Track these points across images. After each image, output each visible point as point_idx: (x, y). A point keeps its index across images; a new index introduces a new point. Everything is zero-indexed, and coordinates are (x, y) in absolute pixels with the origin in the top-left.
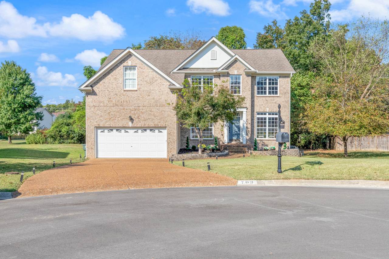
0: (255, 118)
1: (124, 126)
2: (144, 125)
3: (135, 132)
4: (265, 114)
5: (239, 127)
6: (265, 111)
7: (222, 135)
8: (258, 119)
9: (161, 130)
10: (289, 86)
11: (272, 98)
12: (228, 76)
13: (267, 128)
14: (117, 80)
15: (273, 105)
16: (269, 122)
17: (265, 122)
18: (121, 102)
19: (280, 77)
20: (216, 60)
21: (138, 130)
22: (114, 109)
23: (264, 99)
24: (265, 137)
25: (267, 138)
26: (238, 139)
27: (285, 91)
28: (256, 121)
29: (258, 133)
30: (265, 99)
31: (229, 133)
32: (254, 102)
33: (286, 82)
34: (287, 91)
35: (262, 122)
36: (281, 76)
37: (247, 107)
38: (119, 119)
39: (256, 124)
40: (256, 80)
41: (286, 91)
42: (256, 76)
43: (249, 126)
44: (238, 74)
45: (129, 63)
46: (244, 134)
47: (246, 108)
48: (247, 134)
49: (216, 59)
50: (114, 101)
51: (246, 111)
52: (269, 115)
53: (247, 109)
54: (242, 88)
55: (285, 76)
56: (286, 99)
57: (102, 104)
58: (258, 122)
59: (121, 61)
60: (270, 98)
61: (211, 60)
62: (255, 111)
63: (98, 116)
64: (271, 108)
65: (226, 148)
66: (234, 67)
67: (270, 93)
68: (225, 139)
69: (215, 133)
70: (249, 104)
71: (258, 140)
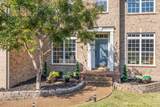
0: (125, 40)
4: (138, 36)
5: (106, 52)
6: (138, 32)
8: (130, 41)
13: (140, 52)
15: (147, 24)
16: (143, 45)
17: (138, 45)
24: (138, 63)
25: (140, 64)
26: (106, 65)
28: (126, 43)
29: (129, 58)
30: (138, 17)
31: (96, 58)
32: (124, 22)
39: (126, 48)
43: (118, 51)
46: (111, 59)
47: (114, 28)
48: (115, 60)
52: (142, 36)
58: (129, 45)
60: (144, 15)
62: (126, 32)
64: (145, 28)
65: (88, 75)
67: (143, 10)
68: (88, 66)
69: (79, 59)
70: (117, 23)
71: (129, 66)
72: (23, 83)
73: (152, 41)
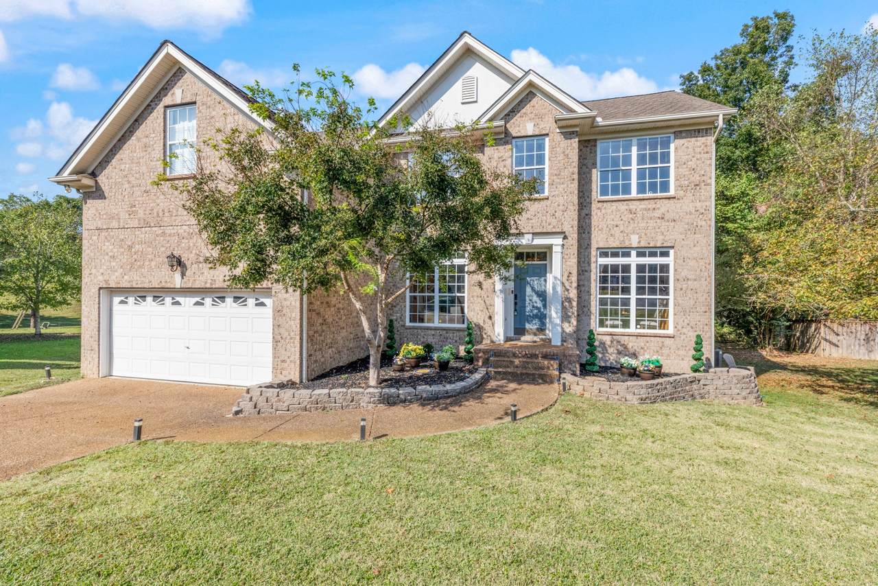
0: (593, 265)
1: (163, 285)
2: (211, 284)
3: (197, 304)
4: (628, 255)
5: (542, 295)
6: (627, 244)
7: (490, 318)
8: (605, 268)
9: (262, 300)
10: (708, 162)
11: (651, 205)
12: (506, 143)
13: (633, 296)
14: (149, 150)
15: (652, 224)
16: (640, 280)
17: (627, 280)
18: (158, 214)
19: (678, 135)
20: (476, 102)
21: (203, 299)
22: (142, 235)
23: (623, 207)
24: (626, 324)
25: (633, 329)
26: (542, 330)
27: (696, 178)
28: (595, 275)
29: (603, 313)
30: (627, 207)
31: (515, 310)
32: (590, 219)
33: (698, 150)
34: (703, 178)
35: (614, 278)
36: (681, 132)
37: (565, 232)
38: (153, 263)
39: (595, 286)
40: (596, 152)
41: (698, 178)
42: (595, 140)
43: (573, 294)
44: (537, 133)
45: (177, 94)
46: (554, 314)
47: (562, 236)
48: (565, 318)
49: (475, 100)
50: (141, 214)
51: (563, 245)
52: (637, 257)
53: (565, 238)
54: (551, 175)
55: (695, 130)
56: (698, 204)
57: (114, 224)
58: (604, 280)
59: (160, 92)
60: (643, 202)
61: (463, 103)
62: (594, 245)
63: (106, 257)
64: (646, 234)
65: (496, 355)
66: (525, 114)
67: (641, 189)
68: (497, 331)
69: (473, 311)
70: (570, 224)
71: (602, 333)
72: (339, 370)
73: (665, 268)
